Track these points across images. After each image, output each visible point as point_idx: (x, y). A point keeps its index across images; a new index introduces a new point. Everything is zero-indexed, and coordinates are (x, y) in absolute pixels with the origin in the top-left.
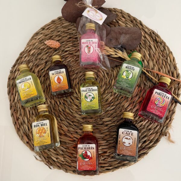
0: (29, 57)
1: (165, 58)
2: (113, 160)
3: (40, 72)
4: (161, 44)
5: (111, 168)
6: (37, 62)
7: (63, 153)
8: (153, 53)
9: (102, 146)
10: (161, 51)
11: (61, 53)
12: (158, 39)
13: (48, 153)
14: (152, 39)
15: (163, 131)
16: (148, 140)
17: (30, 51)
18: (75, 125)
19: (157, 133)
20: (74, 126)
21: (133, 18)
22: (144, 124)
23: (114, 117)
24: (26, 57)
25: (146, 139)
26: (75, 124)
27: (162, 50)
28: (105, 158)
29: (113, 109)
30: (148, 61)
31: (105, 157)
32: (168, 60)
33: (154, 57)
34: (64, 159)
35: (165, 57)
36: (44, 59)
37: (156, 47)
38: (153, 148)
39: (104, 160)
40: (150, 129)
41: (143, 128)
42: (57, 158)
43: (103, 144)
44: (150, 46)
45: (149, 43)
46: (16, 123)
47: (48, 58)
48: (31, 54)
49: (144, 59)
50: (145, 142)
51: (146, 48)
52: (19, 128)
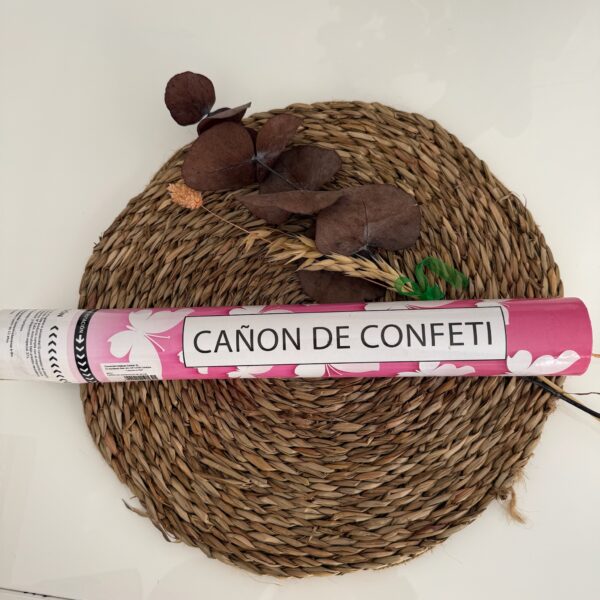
0: (153, 215)
1: (536, 280)
2: (345, 541)
3: (180, 262)
4: (530, 238)
5: (336, 564)
6: (175, 234)
7: (209, 502)
8: (504, 261)
9: (323, 498)
10: (528, 257)
11: (245, 217)
12: (523, 223)
13: (169, 496)
14: (506, 219)
15: (498, 484)
16: (453, 503)
17: (159, 199)
18: (255, 429)
19: (479, 486)
20: (251, 430)
21: (463, 150)
22: (447, 456)
23: (367, 424)
24: (144, 213)
25: (445, 498)
26: (255, 425)
27: (532, 256)
28: (325, 535)
29: (367, 401)
30: (487, 280)
31: (326, 531)
32: (542, 287)
33: (504, 270)
34: (210, 520)
35: (536, 277)
36: (196, 226)
37: (516, 245)
38: (462, 526)
39: (320, 538)
40: (462, 473)
41: (444, 468)
42: (190, 514)
43: (326, 495)
44: (498, 240)
45: (496, 229)
46: (89, 397)
47: (207, 227)
48: (160, 208)
49: (475, 272)
50: (442, 506)
51: (488, 242)
52: (96, 412)
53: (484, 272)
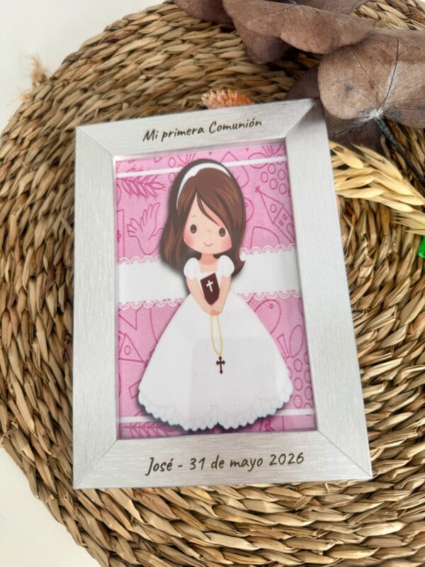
15: (48, 87)
22: (100, 102)
41: (103, 93)
50: (107, 58)
51: (38, 365)
53: (45, 321)
